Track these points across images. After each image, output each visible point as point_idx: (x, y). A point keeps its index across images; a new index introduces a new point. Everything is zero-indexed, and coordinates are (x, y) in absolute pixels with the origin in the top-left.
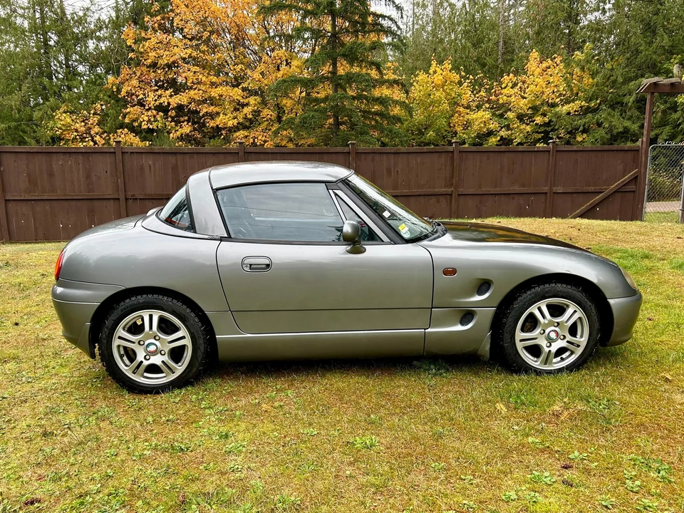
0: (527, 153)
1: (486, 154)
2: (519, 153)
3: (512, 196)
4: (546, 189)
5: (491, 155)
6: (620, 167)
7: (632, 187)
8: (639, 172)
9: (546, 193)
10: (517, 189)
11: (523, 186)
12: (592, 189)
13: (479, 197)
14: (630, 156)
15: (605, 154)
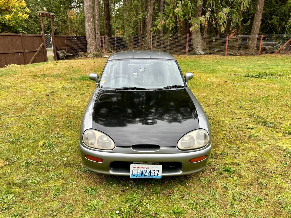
0: (15, 37)
1: (3, 36)
2: (13, 37)
3: (14, 54)
4: (23, 51)
5: (5, 37)
6: (38, 42)
7: (42, 50)
8: (44, 44)
9: (23, 52)
10: (15, 51)
11: (16, 50)
12: (34, 50)
13: (5, 54)
14: (40, 38)
15: (34, 37)
